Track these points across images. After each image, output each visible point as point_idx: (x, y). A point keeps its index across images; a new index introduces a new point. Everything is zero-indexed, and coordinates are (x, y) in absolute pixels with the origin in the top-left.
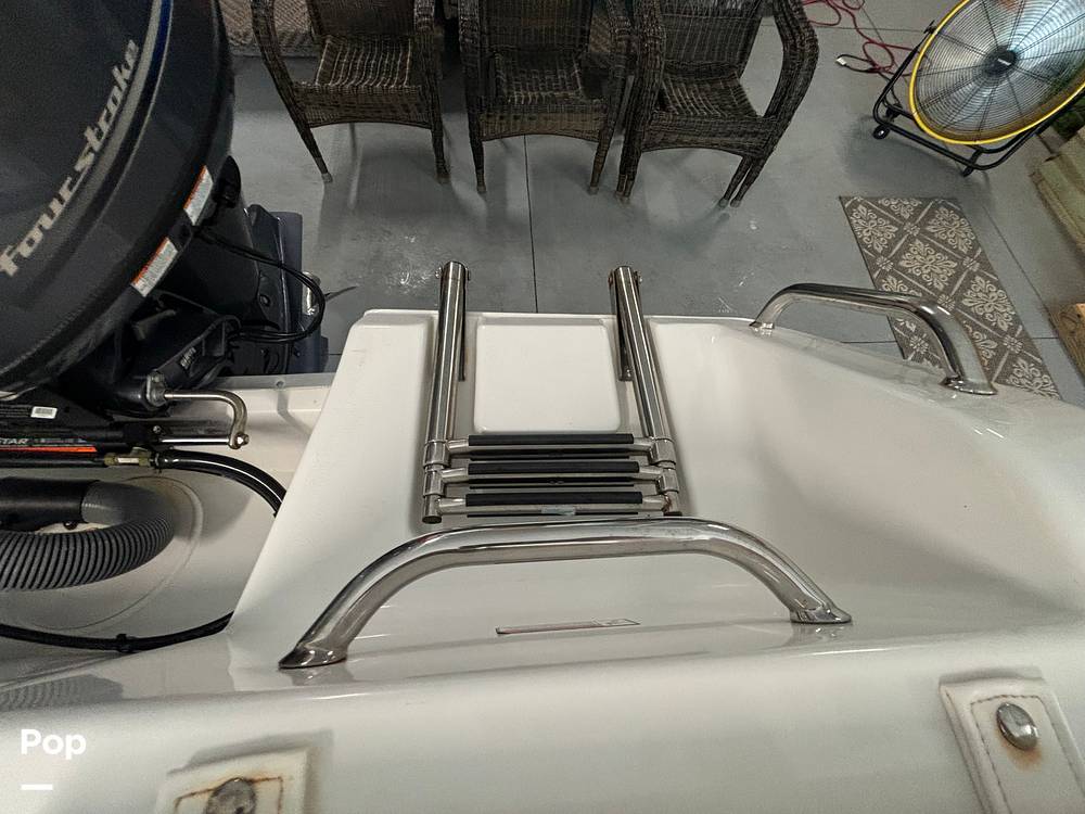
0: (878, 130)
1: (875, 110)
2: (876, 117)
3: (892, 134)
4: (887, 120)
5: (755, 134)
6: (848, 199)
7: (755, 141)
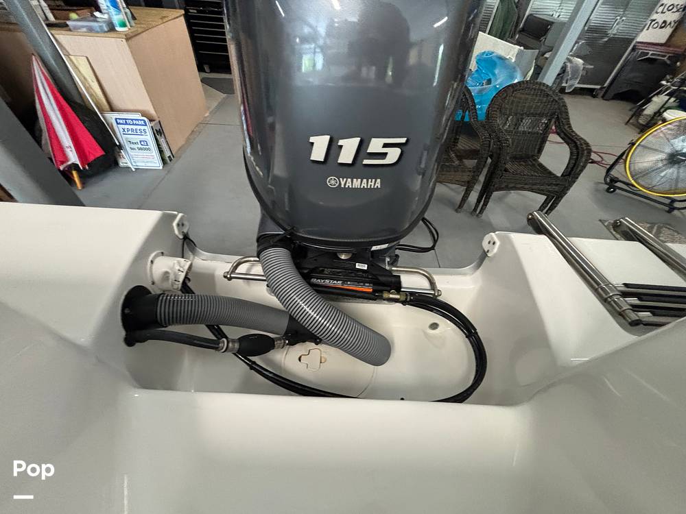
0: (609, 189)
1: (605, 179)
2: (606, 183)
3: (618, 191)
4: (612, 184)
5: (557, 185)
6: (606, 221)
7: (556, 188)
